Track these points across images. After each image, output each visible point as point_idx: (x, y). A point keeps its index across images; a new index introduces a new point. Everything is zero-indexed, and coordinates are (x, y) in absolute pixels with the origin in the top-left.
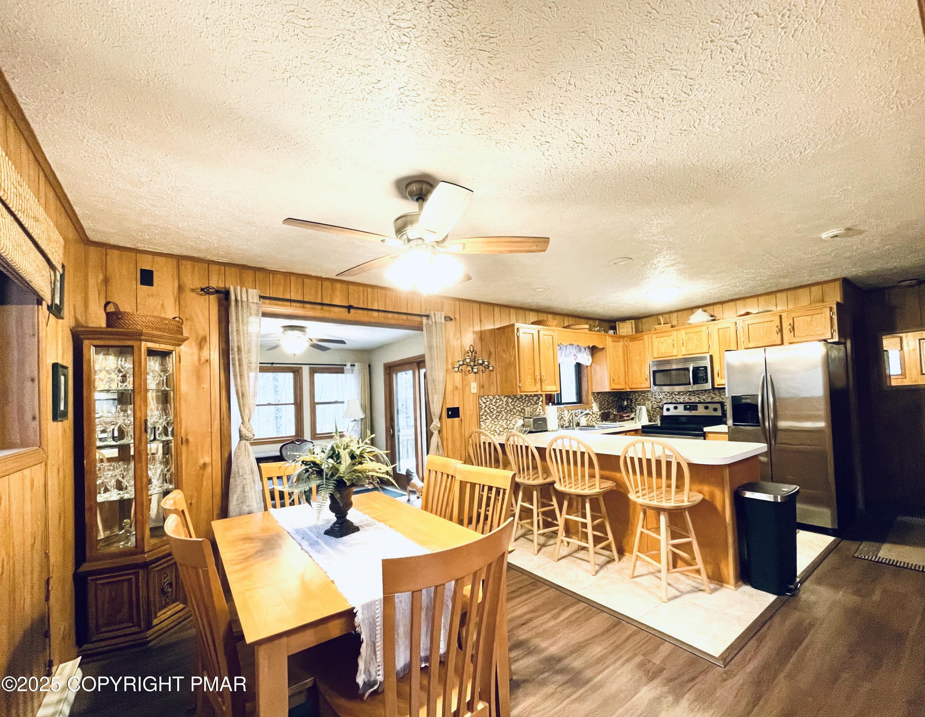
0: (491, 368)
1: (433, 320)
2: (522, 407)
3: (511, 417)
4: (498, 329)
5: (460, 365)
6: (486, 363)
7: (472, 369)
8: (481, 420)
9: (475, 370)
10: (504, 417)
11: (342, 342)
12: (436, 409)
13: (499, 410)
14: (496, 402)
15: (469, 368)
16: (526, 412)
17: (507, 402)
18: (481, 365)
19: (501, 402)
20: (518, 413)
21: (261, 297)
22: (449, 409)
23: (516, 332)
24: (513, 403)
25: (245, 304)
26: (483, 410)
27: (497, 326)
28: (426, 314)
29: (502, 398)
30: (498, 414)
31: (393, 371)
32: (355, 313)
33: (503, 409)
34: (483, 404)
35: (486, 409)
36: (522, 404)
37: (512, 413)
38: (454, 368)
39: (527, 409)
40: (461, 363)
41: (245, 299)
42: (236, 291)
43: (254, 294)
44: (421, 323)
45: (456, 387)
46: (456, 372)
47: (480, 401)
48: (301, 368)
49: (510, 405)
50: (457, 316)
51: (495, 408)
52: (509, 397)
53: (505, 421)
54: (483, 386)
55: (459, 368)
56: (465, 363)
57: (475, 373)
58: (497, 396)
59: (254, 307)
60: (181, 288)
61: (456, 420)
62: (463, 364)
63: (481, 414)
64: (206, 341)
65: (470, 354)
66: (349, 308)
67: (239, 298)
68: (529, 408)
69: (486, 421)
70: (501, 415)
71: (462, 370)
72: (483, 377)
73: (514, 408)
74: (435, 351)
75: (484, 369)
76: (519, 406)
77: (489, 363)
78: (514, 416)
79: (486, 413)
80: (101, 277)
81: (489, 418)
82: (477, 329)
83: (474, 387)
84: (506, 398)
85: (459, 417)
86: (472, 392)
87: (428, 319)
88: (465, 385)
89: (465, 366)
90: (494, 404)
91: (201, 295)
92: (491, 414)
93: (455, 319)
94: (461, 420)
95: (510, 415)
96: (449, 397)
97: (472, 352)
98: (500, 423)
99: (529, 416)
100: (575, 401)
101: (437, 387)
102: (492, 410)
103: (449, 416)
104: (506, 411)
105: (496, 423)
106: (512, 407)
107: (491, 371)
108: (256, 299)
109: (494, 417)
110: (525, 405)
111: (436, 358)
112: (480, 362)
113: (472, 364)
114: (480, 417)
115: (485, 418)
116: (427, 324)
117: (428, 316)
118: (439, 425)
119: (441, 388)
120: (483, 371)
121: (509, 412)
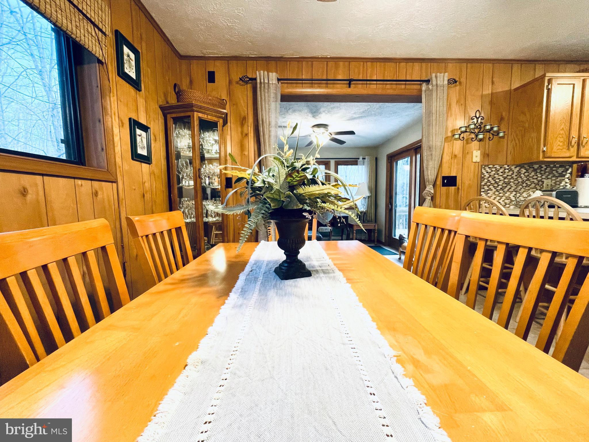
0: (501, 135)
1: (434, 83)
2: (539, 179)
3: (523, 190)
4: (516, 89)
5: (462, 132)
6: (495, 129)
7: (477, 136)
8: (482, 190)
9: (481, 136)
10: (513, 188)
11: (352, 133)
12: (431, 174)
13: (506, 180)
14: (504, 172)
15: (473, 136)
16: (544, 185)
17: (519, 172)
18: (489, 131)
19: (511, 172)
20: (533, 185)
21: (279, 80)
22: (444, 178)
23: (546, 84)
24: (526, 174)
25: (266, 85)
28: (426, 79)
29: (513, 168)
30: (505, 185)
31: (394, 160)
32: (355, 88)
33: (512, 180)
34: (486, 174)
35: (490, 179)
36: (539, 175)
37: (524, 185)
38: (453, 135)
39: (546, 181)
40: (463, 129)
41: (266, 81)
43: (273, 76)
44: (420, 90)
45: (455, 156)
46: (456, 139)
47: (483, 171)
49: (522, 175)
50: (463, 80)
51: (502, 178)
52: (521, 166)
53: (514, 193)
54: (488, 155)
55: (460, 135)
56: (468, 130)
57: (481, 140)
58: (506, 166)
61: (452, 188)
62: (466, 132)
63: (483, 184)
64: (245, 120)
65: (475, 120)
66: (350, 82)
67: (262, 81)
68: (550, 180)
69: (489, 192)
70: (509, 187)
71: (463, 138)
72: (490, 145)
73: (528, 180)
74: (434, 115)
75: (491, 136)
76: (535, 177)
77: (499, 129)
78: (527, 188)
79: (489, 184)
81: (493, 188)
82: (487, 91)
83: (477, 156)
84: (518, 169)
85: (455, 185)
86: (474, 161)
87: (428, 84)
88: (465, 153)
89: (468, 133)
90: (502, 174)
92: (496, 185)
93: (460, 83)
94: (458, 188)
95: (521, 187)
96: (445, 166)
97: (478, 118)
98: (507, 195)
99: (549, 189)
101: (434, 153)
102: (497, 181)
103: (444, 185)
104: (516, 182)
105: (501, 195)
106: (525, 179)
107: (501, 137)
109: (499, 188)
110: (543, 177)
111: (434, 123)
112: (488, 127)
113: (476, 131)
114: (481, 187)
115: (488, 189)
116: (428, 89)
117: (428, 81)
118: (433, 192)
119: (436, 154)
120: (490, 138)
121: (520, 183)
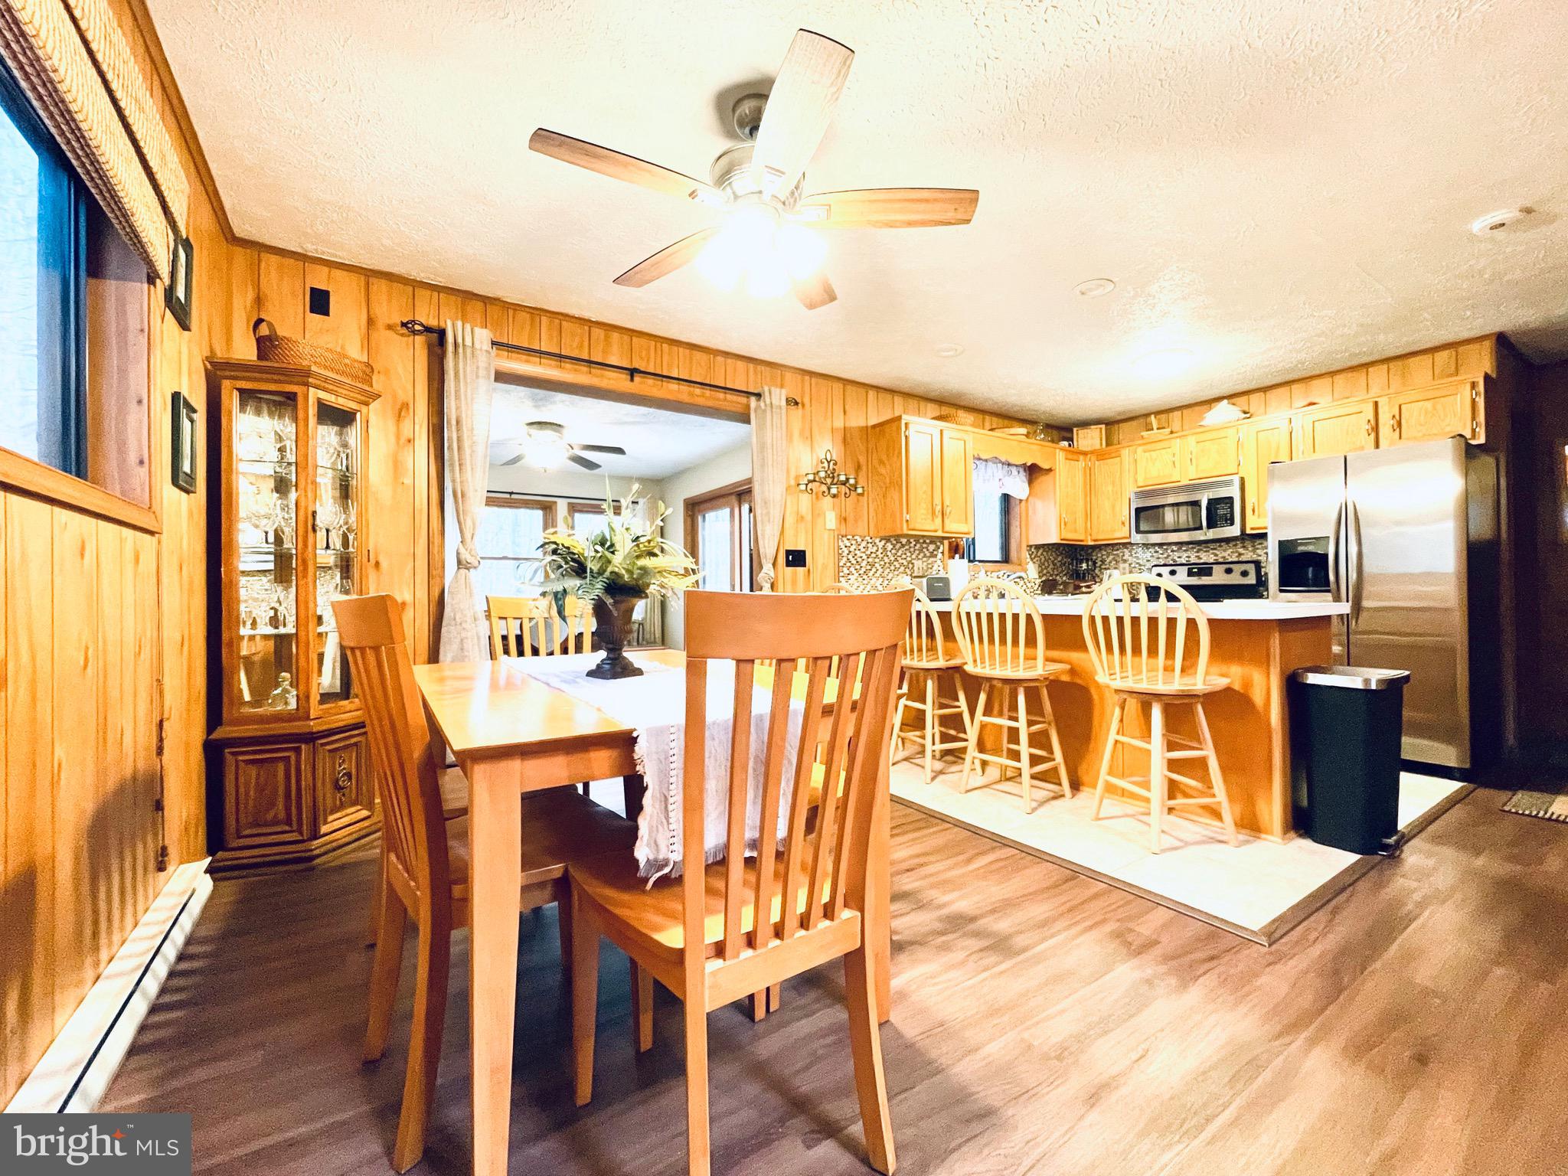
0: (860, 490)
1: (768, 401)
2: (909, 559)
3: (891, 575)
4: (874, 427)
5: (810, 481)
6: (852, 481)
7: (829, 489)
8: (842, 574)
9: (834, 491)
10: (879, 573)
11: (619, 451)
12: (768, 548)
13: (870, 560)
14: (866, 548)
15: (824, 488)
16: (916, 568)
17: (884, 548)
18: (844, 483)
19: (875, 548)
20: (902, 568)
21: (493, 343)
22: (788, 553)
23: (903, 429)
24: (893, 551)
25: (469, 351)
26: (845, 559)
27: (873, 421)
28: (756, 392)
29: (877, 541)
30: (869, 567)
31: (699, 511)
32: (641, 383)
33: (877, 560)
34: (845, 549)
35: (850, 557)
36: (909, 554)
37: (892, 568)
38: (798, 485)
39: (918, 564)
40: (811, 477)
41: (468, 342)
42: (454, 329)
43: (483, 336)
44: (748, 407)
45: (802, 517)
46: (801, 491)
47: (841, 544)
48: (556, 502)
49: (889, 553)
50: (807, 400)
51: (865, 557)
52: (887, 539)
53: (881, 580)
54: (845, 519)
55: (807, 485)
56: (817, 479)
57: (834, 496)
58: (868, 538)
59: (482, 360)
60: (371, 322)
61: (800, 569)
62: (814, 481)
63: (841, 564)
64: (408, 409)
65: (826, 464)
66: (633, 372)
67: (460, 340)
68: (920, 561)
69: (850, 577)
70: (874, 570)
71: (811, 490)
72: (847, 504)
73: (896, 560)
74: (770, 451)
75: (848, 491)
76: (904, 556)
77: (856, 482)
78: (896, 573)
79: (848, 564)
80: (251, 295)
81: (854, 572)
82: (839, 423)
83: (831, 520)
84: (883, 542)
85: (804, 565)
86: (828, 528)
87: (759, 400)
88: (816, 514)
89: (817, 484)
90: (864, 550)
91: (402, 335)
92: (858, 567)
93: (803, 405)
94: (809, 570)
95: (888, 570)
96: (789, 532)
97: (829, 462)
98: (872, 582)
99: (921, 574)
100: (998, 557)
101: (772, 512)
102: (859, 560)
103: (789, 564)
104: (882, 563)
105: (865, 582)
106: (892, 559)
107: (859, 494)
108: (487, 346)
109: (861, 572)
110: (914, 557)
111: (770, 463)
112: (843, 478)
113: (829, 481)
114: (839, 568)
115: (848, 572)
116: (758, 408)
117: (758, 395)
118: (772, 574)
119: (776, 513)
120: (846, 493)
121: (887, 565)
